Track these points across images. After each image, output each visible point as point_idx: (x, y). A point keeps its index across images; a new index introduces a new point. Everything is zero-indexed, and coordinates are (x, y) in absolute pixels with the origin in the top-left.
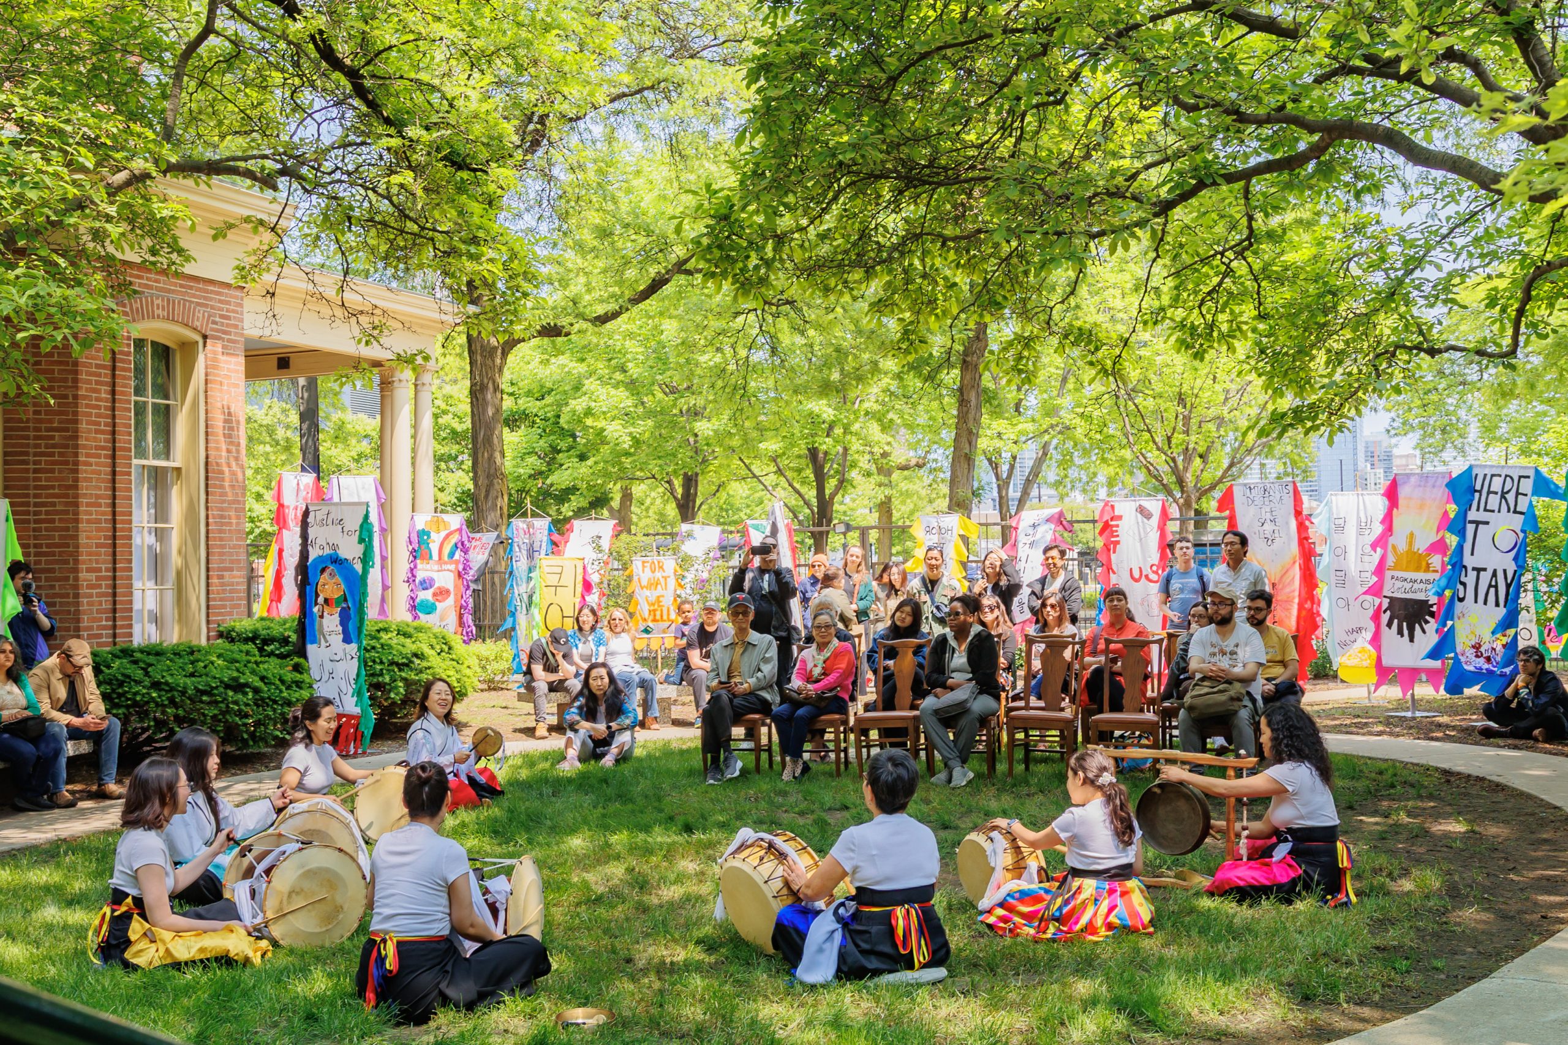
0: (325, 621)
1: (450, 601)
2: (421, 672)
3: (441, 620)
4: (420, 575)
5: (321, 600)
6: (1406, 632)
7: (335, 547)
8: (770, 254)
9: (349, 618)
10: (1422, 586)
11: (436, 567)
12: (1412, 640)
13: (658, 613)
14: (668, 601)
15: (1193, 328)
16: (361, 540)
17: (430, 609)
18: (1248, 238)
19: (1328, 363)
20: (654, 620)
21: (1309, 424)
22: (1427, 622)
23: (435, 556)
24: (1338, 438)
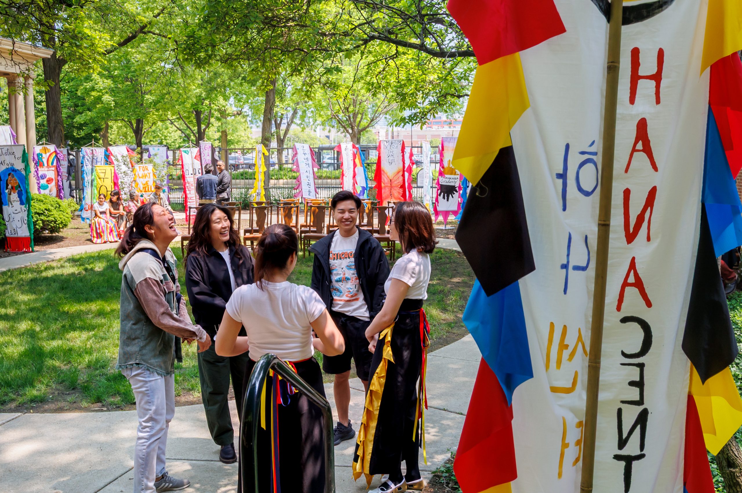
0: (11, 196)
1: (53, 183)
2: (49, 216)
3: (50, 192)
4: (40, 173)
5: (10, 187)
6: (446, 197)
7: (12, 165)
8: (210, 52)
9: (22, 194)
10: (453, 180)
11: (46, 169)
12: (448, 200)
13: (147, 188)
14: (151, 184)
15: (373, 84)
16: (23, 161)
17: (45, 188)
18: (396, 54)
19: (423, 97)
20: (145, 191)
21: (414, 122)
22: (454, 194)
23: (46, 164)
24: (425, 127)
